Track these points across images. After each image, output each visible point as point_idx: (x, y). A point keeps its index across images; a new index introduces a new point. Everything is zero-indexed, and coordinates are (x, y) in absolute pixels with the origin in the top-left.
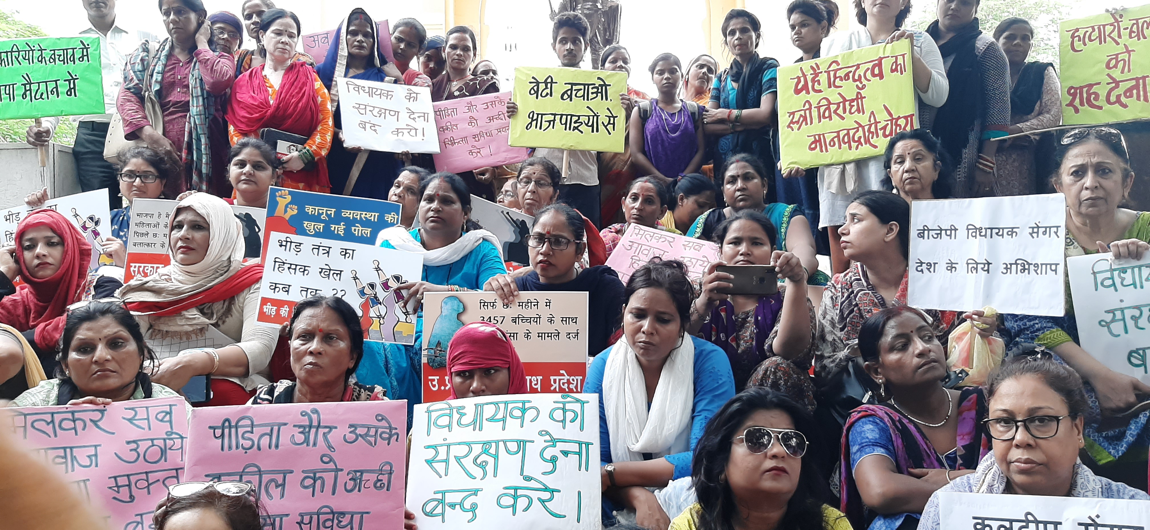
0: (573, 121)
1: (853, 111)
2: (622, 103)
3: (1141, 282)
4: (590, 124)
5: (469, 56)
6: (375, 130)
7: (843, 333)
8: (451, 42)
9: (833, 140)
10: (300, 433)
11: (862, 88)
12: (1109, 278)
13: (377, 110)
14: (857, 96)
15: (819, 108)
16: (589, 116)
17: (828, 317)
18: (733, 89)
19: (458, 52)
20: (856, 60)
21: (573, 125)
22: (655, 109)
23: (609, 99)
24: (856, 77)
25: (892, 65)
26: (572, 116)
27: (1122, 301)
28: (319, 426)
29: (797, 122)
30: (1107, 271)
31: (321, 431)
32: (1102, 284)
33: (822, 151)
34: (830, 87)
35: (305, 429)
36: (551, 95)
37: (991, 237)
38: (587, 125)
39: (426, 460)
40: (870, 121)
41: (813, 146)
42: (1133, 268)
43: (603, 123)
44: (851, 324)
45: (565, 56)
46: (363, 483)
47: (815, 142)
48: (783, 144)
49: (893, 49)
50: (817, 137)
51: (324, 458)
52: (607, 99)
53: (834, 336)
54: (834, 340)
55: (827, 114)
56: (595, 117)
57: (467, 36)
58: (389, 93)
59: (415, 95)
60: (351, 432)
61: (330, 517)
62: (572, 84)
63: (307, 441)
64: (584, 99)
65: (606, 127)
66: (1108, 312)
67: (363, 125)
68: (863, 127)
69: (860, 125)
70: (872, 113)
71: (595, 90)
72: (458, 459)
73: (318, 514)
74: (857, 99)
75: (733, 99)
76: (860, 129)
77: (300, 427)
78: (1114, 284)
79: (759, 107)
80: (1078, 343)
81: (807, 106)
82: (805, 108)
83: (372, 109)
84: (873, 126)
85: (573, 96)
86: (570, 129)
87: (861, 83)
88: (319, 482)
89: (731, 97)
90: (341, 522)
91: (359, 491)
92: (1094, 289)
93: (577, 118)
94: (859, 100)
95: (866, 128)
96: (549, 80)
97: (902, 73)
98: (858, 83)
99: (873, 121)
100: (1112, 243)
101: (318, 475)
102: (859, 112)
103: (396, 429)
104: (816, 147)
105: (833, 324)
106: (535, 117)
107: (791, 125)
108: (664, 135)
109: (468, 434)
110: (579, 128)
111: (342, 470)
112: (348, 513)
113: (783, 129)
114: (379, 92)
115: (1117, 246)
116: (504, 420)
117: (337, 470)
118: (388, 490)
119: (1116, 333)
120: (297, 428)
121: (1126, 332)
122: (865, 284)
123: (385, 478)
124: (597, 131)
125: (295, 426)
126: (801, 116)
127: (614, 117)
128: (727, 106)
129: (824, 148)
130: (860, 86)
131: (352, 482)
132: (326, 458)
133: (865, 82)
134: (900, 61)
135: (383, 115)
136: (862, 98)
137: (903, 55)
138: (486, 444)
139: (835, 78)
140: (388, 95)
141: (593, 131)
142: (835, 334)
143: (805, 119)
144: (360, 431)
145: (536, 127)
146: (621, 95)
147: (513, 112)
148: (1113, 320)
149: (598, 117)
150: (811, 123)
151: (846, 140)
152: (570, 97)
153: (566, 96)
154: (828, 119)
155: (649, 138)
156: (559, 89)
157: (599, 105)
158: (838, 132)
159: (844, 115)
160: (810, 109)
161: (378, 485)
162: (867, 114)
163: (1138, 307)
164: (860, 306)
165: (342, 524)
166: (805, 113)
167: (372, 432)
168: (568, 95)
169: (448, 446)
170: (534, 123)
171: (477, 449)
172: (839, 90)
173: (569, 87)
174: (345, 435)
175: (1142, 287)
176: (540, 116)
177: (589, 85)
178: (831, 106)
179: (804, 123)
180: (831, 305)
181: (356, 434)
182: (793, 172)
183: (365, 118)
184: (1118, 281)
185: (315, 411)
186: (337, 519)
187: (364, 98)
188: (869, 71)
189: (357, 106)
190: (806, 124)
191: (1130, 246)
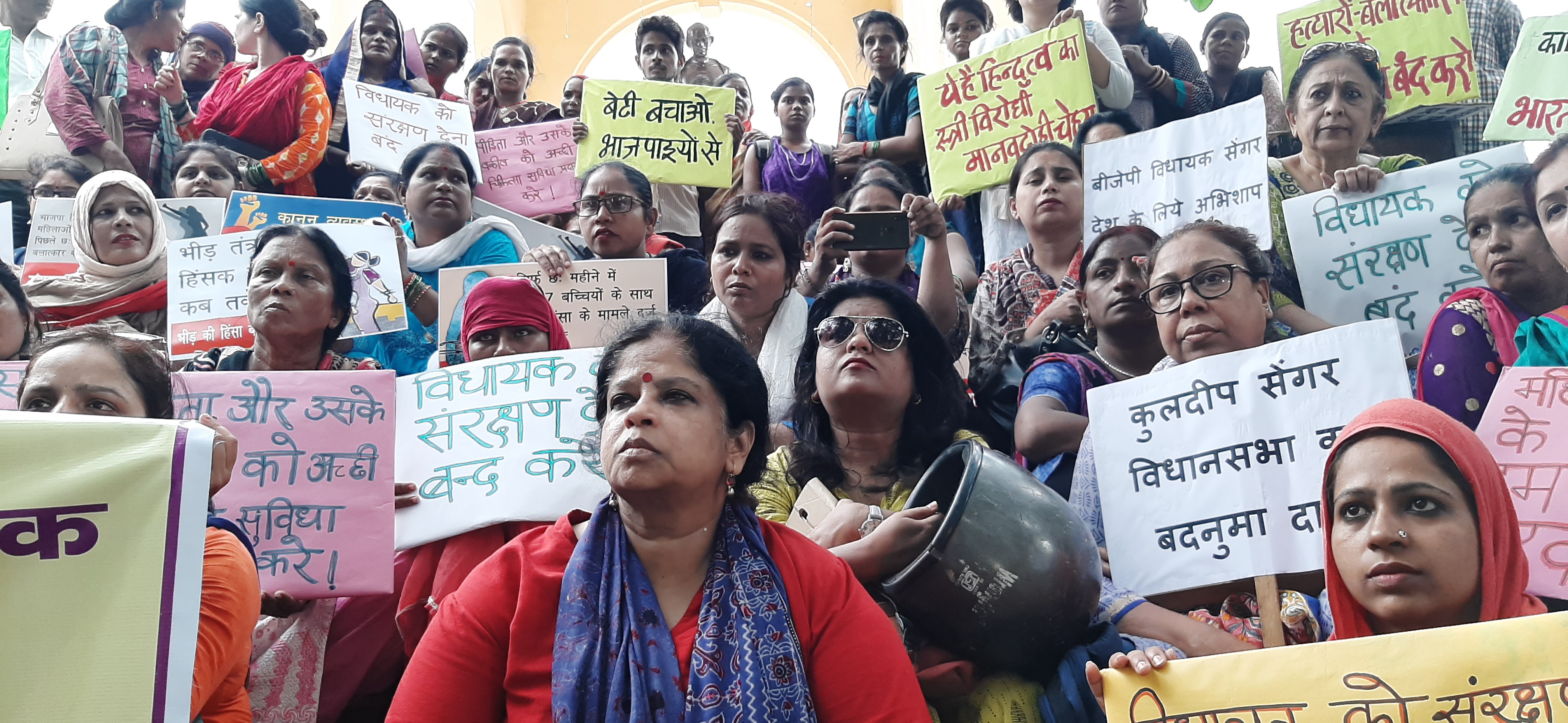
0: (662, 147)
1: (1017, 114)
2: (729, 126)
3: (1375, 217)
4: (685, 151)
5: (524, 75)
6: (394, 149)
7: (1003, 327)
8: (498, 56)
9: (996, 153)
10: (242, 406)
11: (1027, 85)
12: (1335, 218)
13: (396, 124)
14: (1021, 95)
15: (974, 118)
16: (684, 142)
17: (984, 312)
18: (872, 114)
19: (508, 68)
20: (1017, 53)
21: (662, 152)
22: (777, 147)
23: (710, 120)
24: (1018, 73)
25: (1062, 50)
26: (661, 140)
27: (1352, 244)
28: (269, 398)
29: (949, 140)
30: (1333, 209)
31: (272, 405)
32: (1327, 226)
33: (983, 170)
34: (986, 90)
35: (249, 403)
36: (633, 115)
37: (1181, 170)
38: (681, 152)
39: (419, 437)
40: (1040, 122)
41: (972, 165)
42: (1364, 203)
43: (702, 150)
44: (1013, 314)
45: (651, 69)
46: (335, 469)
47: (974, 160)
48: (933, 170)
49: (1060, 33)
50: (976, 154)
51: (277, 438)
52: (707, 120)
53: (992, 334)
54: (992, 338)
55: (985, 124)
56: (693, 143)
57: (520, 49)
58: (414, 106)
59: (449, 112)
60: (315, 406)
61: (288, 512)
62: (661, 102)
63: (252, 416)
64: (677, 120)
65: (706, 155)
66: (1336, 260)
67: (377, 139)
68: (1033, 132)
69: (1029, 130)
70: (1042, 112)
71: (692, 109)
72: (464, 428)
73: (269, 508)
74: (1021, 98)
75: (871, 128)
76: (1029, 134)
77: (241, 398)
78: (1342, 225)
79: (903, 134)
80: (1301, 305)
81: (960, 118)
82: (958, 121)
83: (390, 122)
84: (1045, 128)
85: (663, 116)
86: (658, 156)
87: (1025, 78)
88: (269, 469)
89: (869, 125)
90: (303, 519)
91: (329, 479)
92: (1318, 235)
93: (668, 143)
94: (1025, 100)
95: (1037, 132)
96: (631, 96)
97: (1074, 59)
98: (1020, 79)
99: (1044, 121)
100: (1337, 172)
101: (268, 459)
102: (1026, 114)
103: (380, 404)
104: (976, 165)
105: (990, 319)
106: (612, 141)
107: (942, 145)
108: (787, 179)
109: (479, 400)
110: (671, 156)
111: (303, 453)
112: (314, 507)
113: (932, 149)
114: (400, 103)
115: (1343, 174)
116: (526, 380)
117: (296, 453)
118: (370, 479)
119: (1347, 284)
120: (237, 401)
121: (1361, 282)
122: (1029, 266)
123: (366, 465)
124: (695, 160)
125: (233, 398)
126: (953, 131)
127: (718, 144)
128: (865, 138)
129: (986, 166)
130: (1024, 82)
131: (319, 469)
132: (280, 438)
133: (1029, 77)
134: (1070, 44)
135: (405, 131)
136: (1027, 96)
137: (1074, 37)
138: (504, 410)
139: (991, 78)
140: (412, 107)
141: (689, 160)
142: (993, 331)
143: (958, 133)
144: (327, 405)
145: (613, 154)
146: (727, 116)
147: (581, 134)
148: (1344, 269)
149: (695, 142)
150: (967, 137)
151: (1013, 150)
152: (659, 117)
153: (653, 116)
154: (987, 129)
155: (768, 183)
156: (643, 107)
157: (697, 128)
158: (1002, 143)
159: (1006, 122)
160: (963, 121)
161: (356, 473)
162: (1036, 115)
163: (1374, 249)
164: (1023, 290)
165: (303, 521)
166: (958, 127)
167: (347, 406)
168: (656, 114)
169: (450, 416)
170: (610, 149)
171: (491, 416)
172: (997, 92)
173: (658, 104)
174: (307, 410)
175: (1376, 223)
176: (618, 141)
177: (683, 103)
178: (990, 113)
179: (958, 140)
180: (987, 297)
181: (323, 409)
182: (949, 202)
183: (379, 132)
184: (1346, 220)
185: (265, 381)
186: (298, 515)
187: (379, 107)
188: (1034, 63)
189: (371, 116)
190: (961, 140)
191: (1359, 173)
